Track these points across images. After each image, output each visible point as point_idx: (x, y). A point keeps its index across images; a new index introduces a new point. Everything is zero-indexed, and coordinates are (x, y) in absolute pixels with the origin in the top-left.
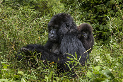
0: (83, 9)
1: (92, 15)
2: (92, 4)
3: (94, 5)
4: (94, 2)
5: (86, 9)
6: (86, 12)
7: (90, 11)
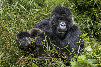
0: (79, 12)
1: (87, 16)
2: (86, 7)
3: (88, 8)
4: (88, 5)
5: (81, 12)
6: (82, 14)
7: (84, 13)
